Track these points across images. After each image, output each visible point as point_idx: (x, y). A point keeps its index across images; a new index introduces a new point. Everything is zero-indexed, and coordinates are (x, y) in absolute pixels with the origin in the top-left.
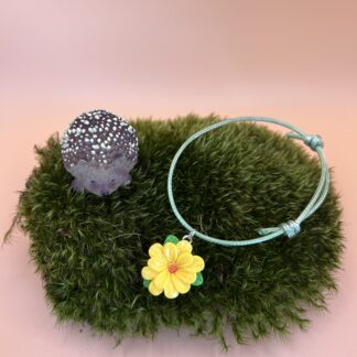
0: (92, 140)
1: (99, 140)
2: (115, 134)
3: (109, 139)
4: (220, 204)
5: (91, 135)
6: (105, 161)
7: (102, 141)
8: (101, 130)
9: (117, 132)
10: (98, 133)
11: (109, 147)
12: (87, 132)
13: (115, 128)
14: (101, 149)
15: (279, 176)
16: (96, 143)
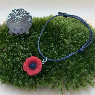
0: (16, 15)
1: (18, 15)
2: (24, 14)
3: (21, 15)
4: (59, 40)
5: (16, 13)
6: (19, 21)
7: (19, 15)
8: (19, 12)
9: (25, 14)
10: (18, 13)
11: (21, 17)
12: (15, 13)
13: (24, 13)
14: (18, 18)
15: (81, 31)
16: (17, 16)
